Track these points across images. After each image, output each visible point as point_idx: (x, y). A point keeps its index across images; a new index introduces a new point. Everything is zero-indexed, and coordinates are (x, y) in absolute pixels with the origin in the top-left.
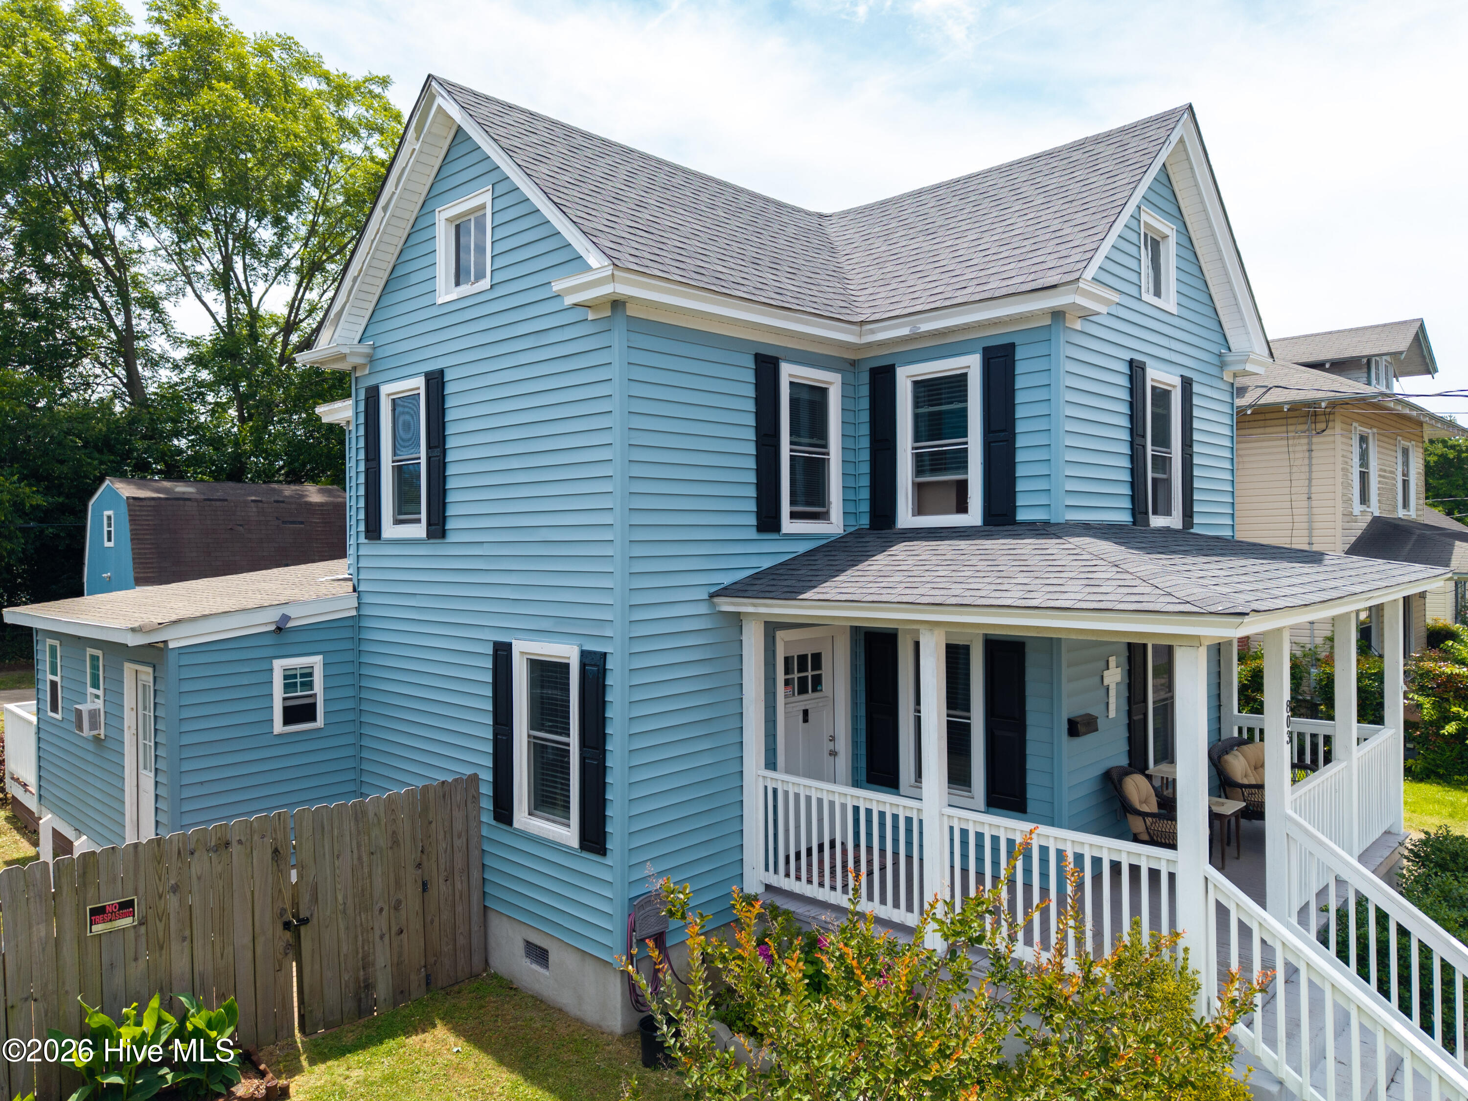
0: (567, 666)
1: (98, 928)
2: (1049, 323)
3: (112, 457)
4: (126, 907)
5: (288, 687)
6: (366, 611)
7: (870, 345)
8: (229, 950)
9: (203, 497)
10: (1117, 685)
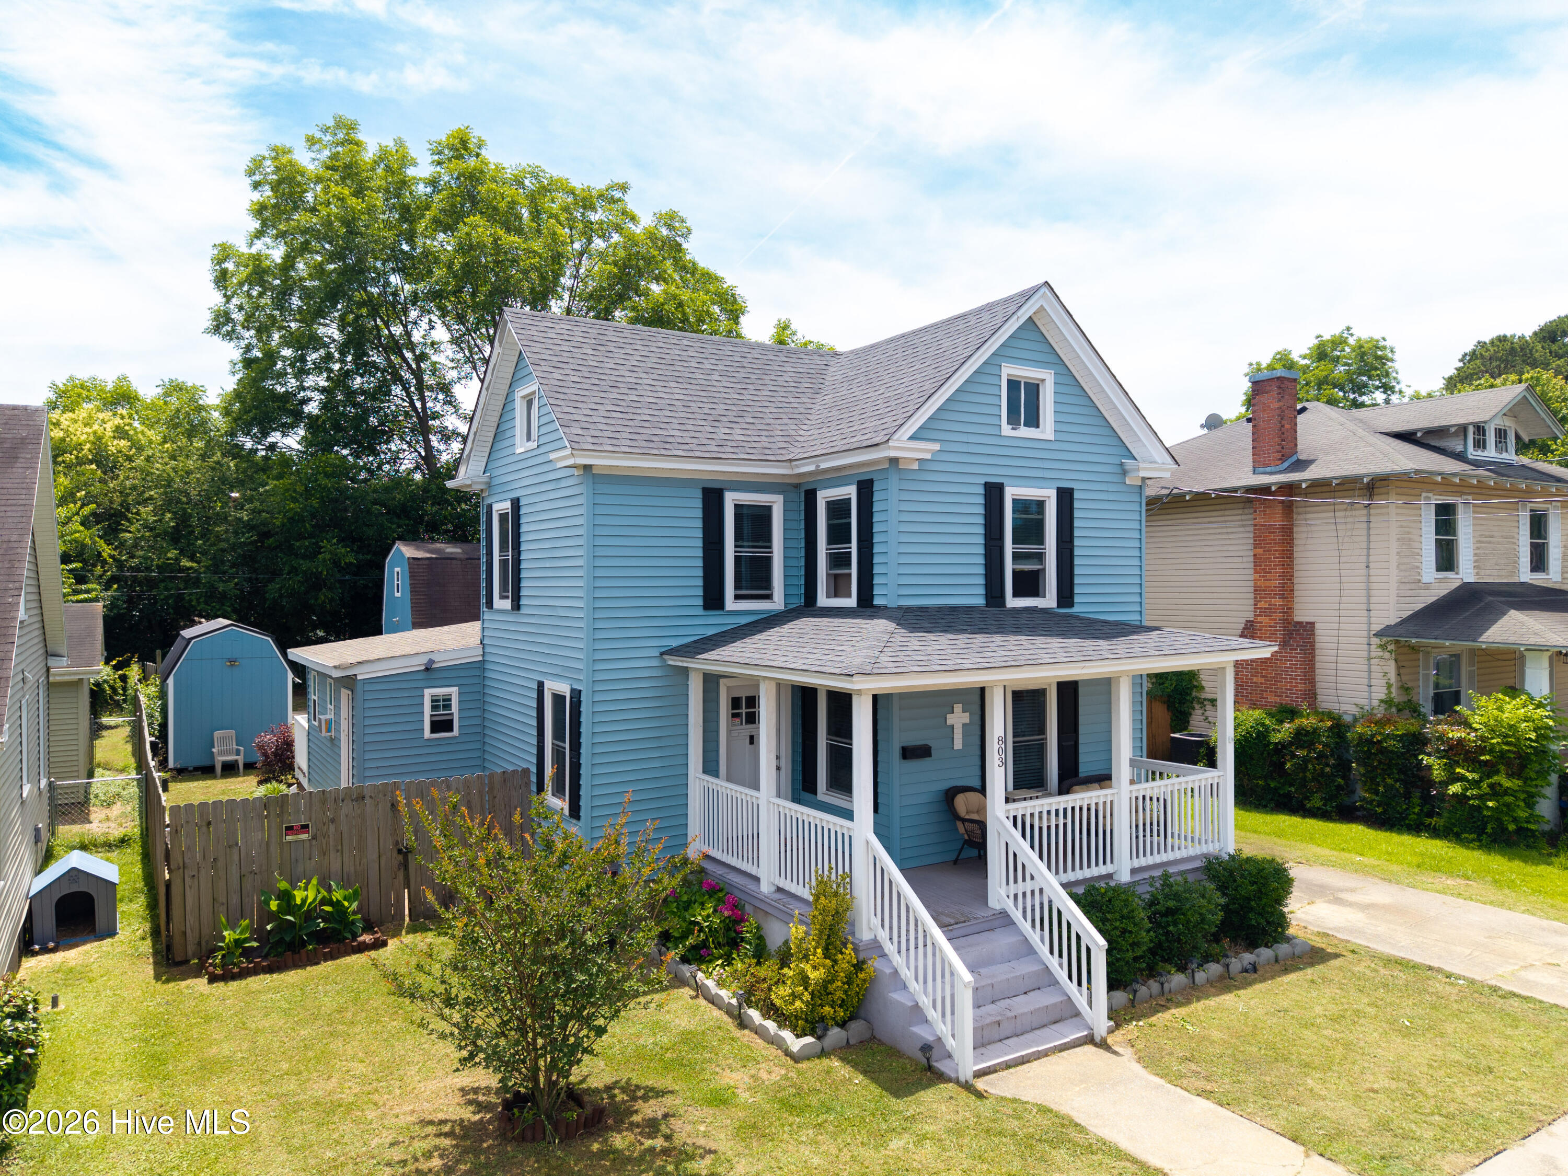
0: (565, 697)
1: (289, 838)
2: (887, 466)
3: (407, 522)
4: (305, 827)
5: (434, 708)
6: (486, 658)
7: (799, 475)
8: (364, 861)
9: (466, 557)
10: (964, 725)
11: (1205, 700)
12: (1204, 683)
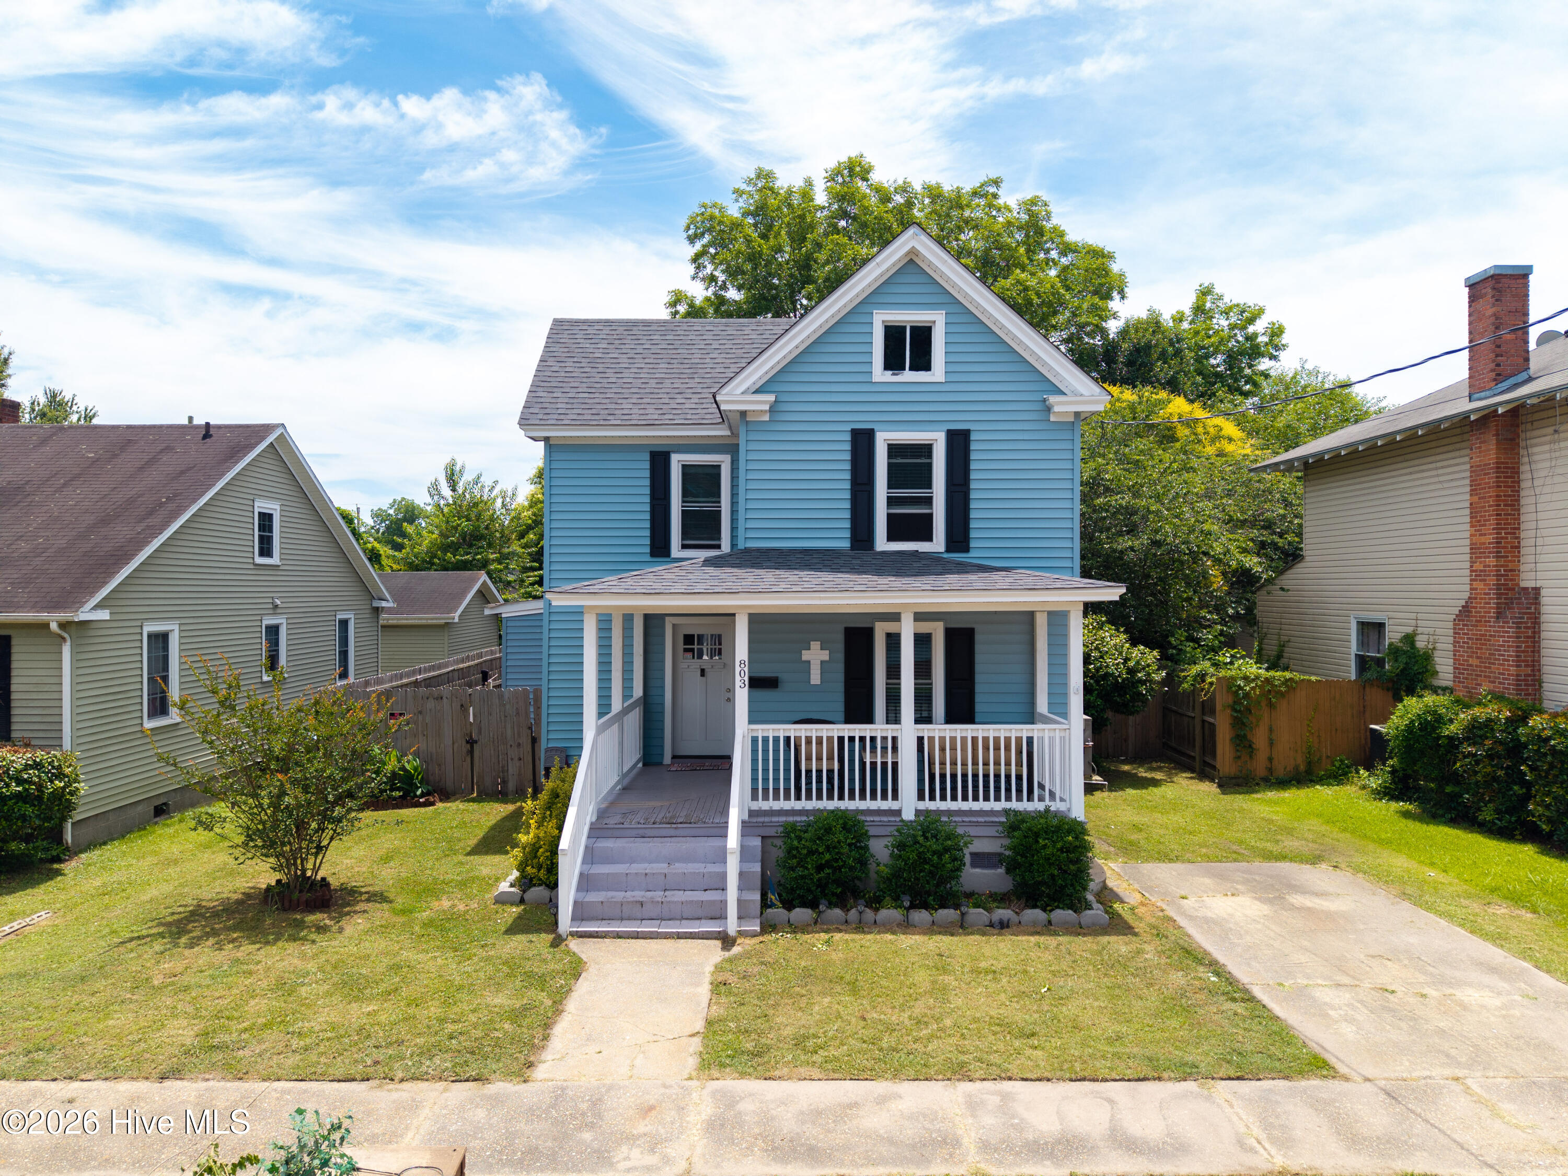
1: (392, 721)
4: (402, 715)
10: (822, 662)
11: (1439, 687)
12: (1438, 668)
